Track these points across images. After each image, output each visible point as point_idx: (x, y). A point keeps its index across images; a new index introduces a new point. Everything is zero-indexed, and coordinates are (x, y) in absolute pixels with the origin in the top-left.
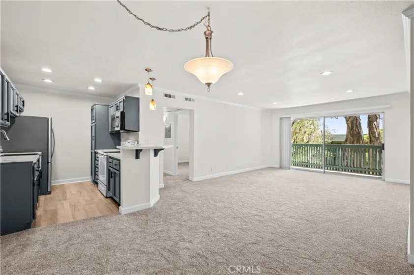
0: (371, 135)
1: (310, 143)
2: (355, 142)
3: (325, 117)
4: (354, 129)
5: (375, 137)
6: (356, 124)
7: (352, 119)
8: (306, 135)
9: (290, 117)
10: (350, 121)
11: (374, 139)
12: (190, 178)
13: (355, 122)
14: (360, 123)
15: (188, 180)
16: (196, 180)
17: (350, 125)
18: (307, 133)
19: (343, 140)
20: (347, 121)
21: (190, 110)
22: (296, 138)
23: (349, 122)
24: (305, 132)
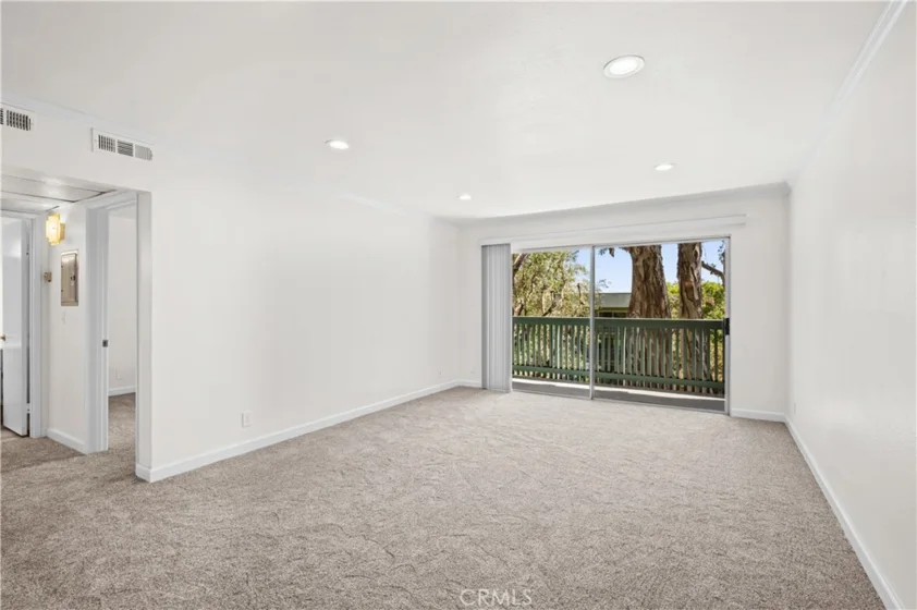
0: (685, 294)
1: (555, 314)
2: (653, 312)
3: (594, 247)
4: (650, 279)
5: (692, 300)
6: (654, 268)
7: (645, 256)
8: (547, 294)
9: (508, 245)
10: (641, 259)
11: (690, 304)
12: (140, 470)
13: (651, 264)
14: (661, 267)
15: (133, 474)
16: (160, 478)
17: (642, 272)
18: (550, 288)
19: (626, 304)
20: (635, 260)
21: (139, 194)
22: (525, 301)
23: (640, 263)
24: (545, 287)
